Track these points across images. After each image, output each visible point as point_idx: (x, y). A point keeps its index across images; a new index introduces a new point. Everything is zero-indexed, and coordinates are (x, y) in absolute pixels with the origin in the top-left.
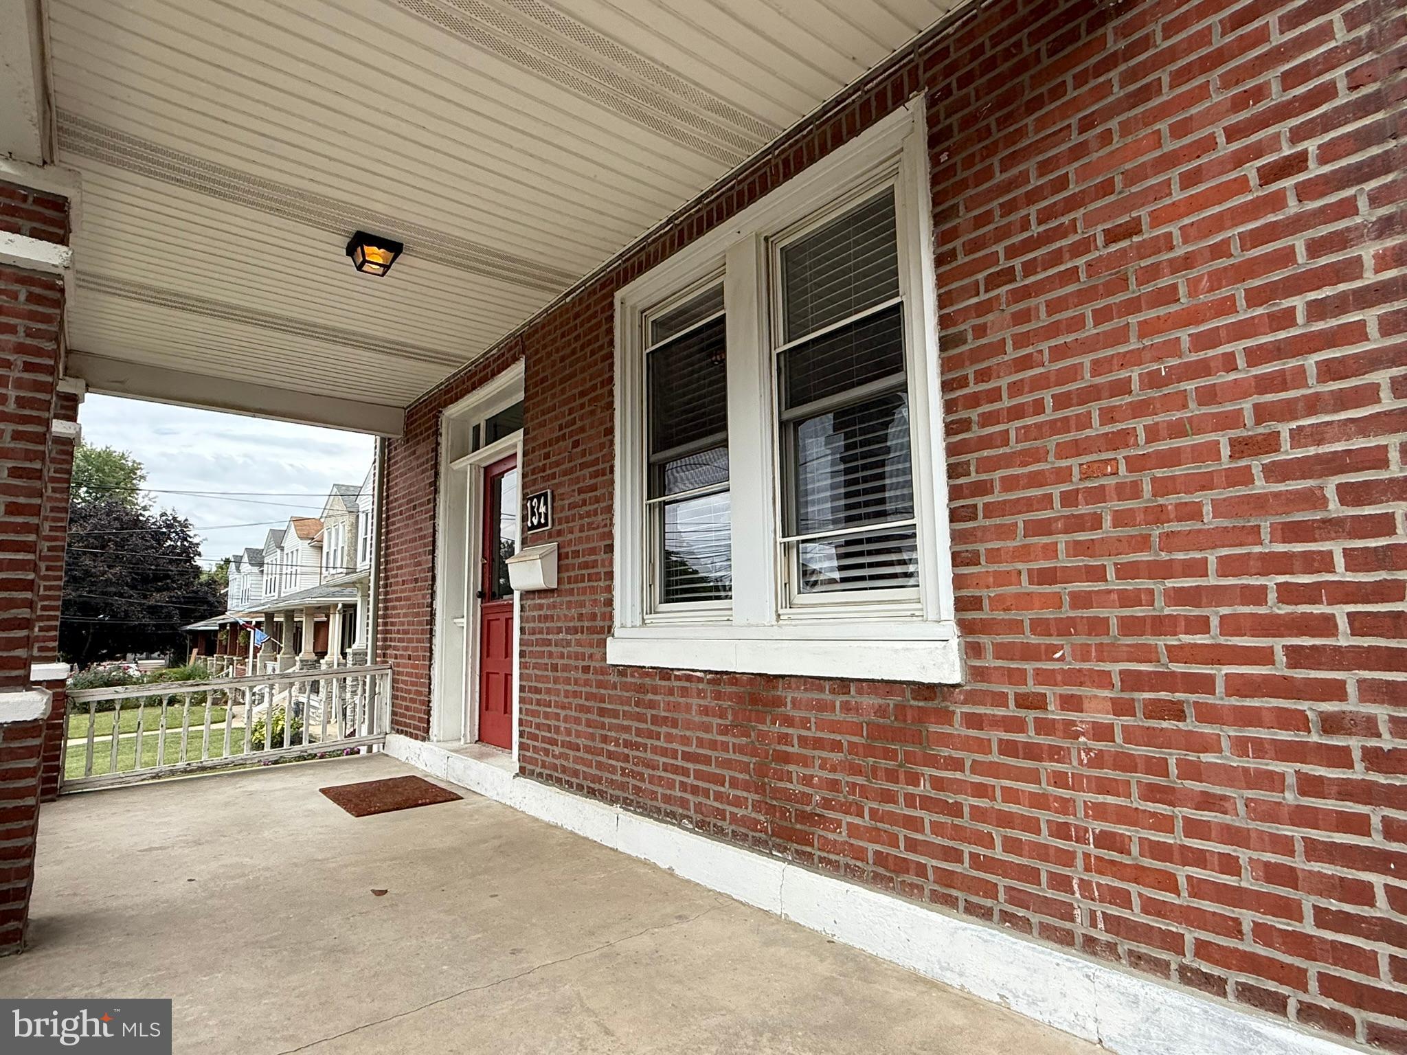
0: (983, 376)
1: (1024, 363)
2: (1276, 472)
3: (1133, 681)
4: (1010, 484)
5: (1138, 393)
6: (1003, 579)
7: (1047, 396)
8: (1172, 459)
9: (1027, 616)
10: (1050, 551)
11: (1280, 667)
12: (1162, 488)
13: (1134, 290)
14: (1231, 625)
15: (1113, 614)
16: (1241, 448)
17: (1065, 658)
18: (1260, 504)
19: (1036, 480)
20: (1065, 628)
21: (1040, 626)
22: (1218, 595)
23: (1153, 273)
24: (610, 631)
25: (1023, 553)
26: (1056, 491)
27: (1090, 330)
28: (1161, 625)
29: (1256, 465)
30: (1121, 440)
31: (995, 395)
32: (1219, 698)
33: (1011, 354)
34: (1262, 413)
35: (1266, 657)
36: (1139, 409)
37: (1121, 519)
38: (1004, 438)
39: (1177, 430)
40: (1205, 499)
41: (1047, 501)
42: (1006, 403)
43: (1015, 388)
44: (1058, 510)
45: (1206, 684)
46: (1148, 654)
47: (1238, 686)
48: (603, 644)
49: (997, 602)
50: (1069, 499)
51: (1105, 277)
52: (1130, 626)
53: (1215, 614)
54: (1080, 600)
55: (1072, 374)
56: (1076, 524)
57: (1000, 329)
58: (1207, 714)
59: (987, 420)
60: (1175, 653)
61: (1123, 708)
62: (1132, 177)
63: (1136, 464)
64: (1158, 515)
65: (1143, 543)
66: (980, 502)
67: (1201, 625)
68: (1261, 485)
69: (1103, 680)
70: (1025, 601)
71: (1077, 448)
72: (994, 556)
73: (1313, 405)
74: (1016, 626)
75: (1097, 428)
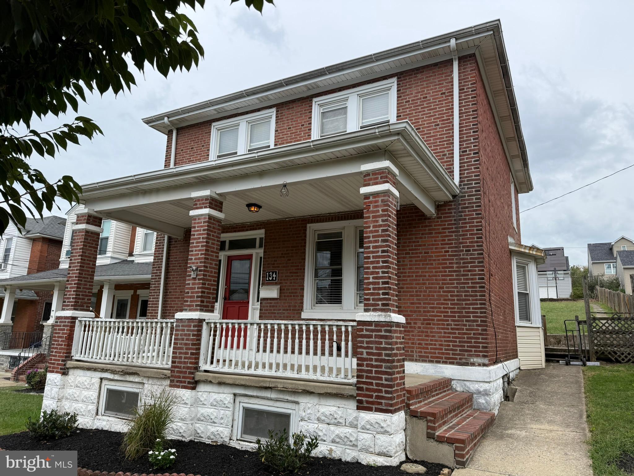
0: (404, 269)
1: (411, 269)
2: (444, 292)
3: (424, 320)
4: (407, 288)
5: (427, 277)
6: (405, 303)
7: (414, 275)
8: (431, 288)
9: (409, 310)
10: (413, 299)
11: (442, 318)
12: (430, 292)
13: (428, 262)
14: (437, 312)
15: (422, 310)
16: (440, 288)
17: (414, 316)
18: (441, 296)
19: (412, 288)
20: (415, 312)
21: (411, 311)
22: (436, 308)
23: (430, 260)
24: (302, 310)
25: (409, 299)
26: (415, 290)
27: (421, 266)
28: (428, 312)
29: (441, 290)
30: (424, 284)
31: (405, 273)
32: (435, 322)
33: (409, 267)
34: (443, 284)
35: (441, 316)
36: (427, 280)
37: (424, 296)
38: (407, 280)
39: (432, 284)
40: (435, 294)
41: (413, 292)
42: (407, 274)
43: (409, 272)
44: (415, 293)
45: (433, 320)
46: (426, 316)
47: (438, 320)
48: (301, 314)
49: (404, 307)
50: (416, 292)
51: (423, 259)
52: (424, 312)
53: (435, 310)
54: (418, 307)
55: (418, 272)
56: (417, 296)
57: (407, 262)
58: (434, 324)
59: (404, 276)
60: (430, 316)
61: (422, 324)
62: (429, 245)
63: (426, 288)
64: (429, 296)
65: (427, 299)
66: (402, 290)
67: (433, 312)
68: (442, 293)
69: (420, 320)
70: (409, 307)
71: (418, 284)
72: (404, 299)
73: (448, 284)
74: (407, 311)
75: (421, 282)
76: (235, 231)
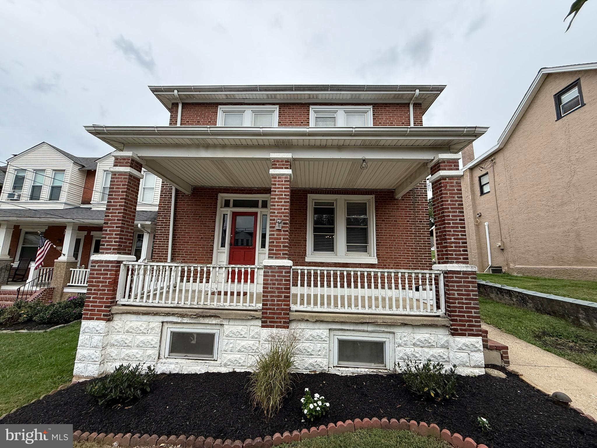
0: (381, 230)
1: (386, 230)
2: (407, 246)
3: (395, 263)
4: (383, 243)
5: (396, 237)
6: (382, 253)
7: (388, 235)
8: (399, 243)
9: (385, 257)
10: (388, 250)
11: (406, 262)
12: (398, 246)
13: (396, 227)
14: (403, 258)
15: (393, 257)
16: (404, 243)
17: (388, 261)
18: (405, 248)
19: (386, 243)
20: (389, 258)
21: (386, 258)
22: (402, 256)
23: (398, 226)
24: (305, 255)
25: (385, 250)
26: (388, 244)
27: (392, 229)
28: (398, 258)
29: (405, 245)
30: (395, 240)
31: (382, 233)
32: (402, 264)
33: (384, 229)
34: (406, 241)
35: (405, 261)
36: (396, 238)
37: (394, 248)
38: (383, 238)
39: (399, 241)
40: (401, 247)
41: (387, 245)
42: (383, 234)
43: (384, 233)
44: (388, 246)
45: (401, 263)
46: (396, 261)
47: (403, 263)
48: (305, 258)
49: (382, 255)
50: (390, 245)
51: (394, 225)
52: (395, 258)
53: (402, 257)
54: (390, 255)
55: (390, 233)
56: (390, 248)
57: (383, 226)
58: (401, 266)
59: (381, 235)
60: (398, 261)
61: (394, 266)
62: (397, 216)
63: (396, 243)
64: (398, 248)
65: (396, 250)
66: (380, 244)
67: (401, 258)
68: (405, 247)
69: (392, 263)
70: (385, 255)
71: (391, 240)
72: (381, 250)
73: (409, 241)
74: (384, 258)
75: (392, 239)
76: (243, 193)
